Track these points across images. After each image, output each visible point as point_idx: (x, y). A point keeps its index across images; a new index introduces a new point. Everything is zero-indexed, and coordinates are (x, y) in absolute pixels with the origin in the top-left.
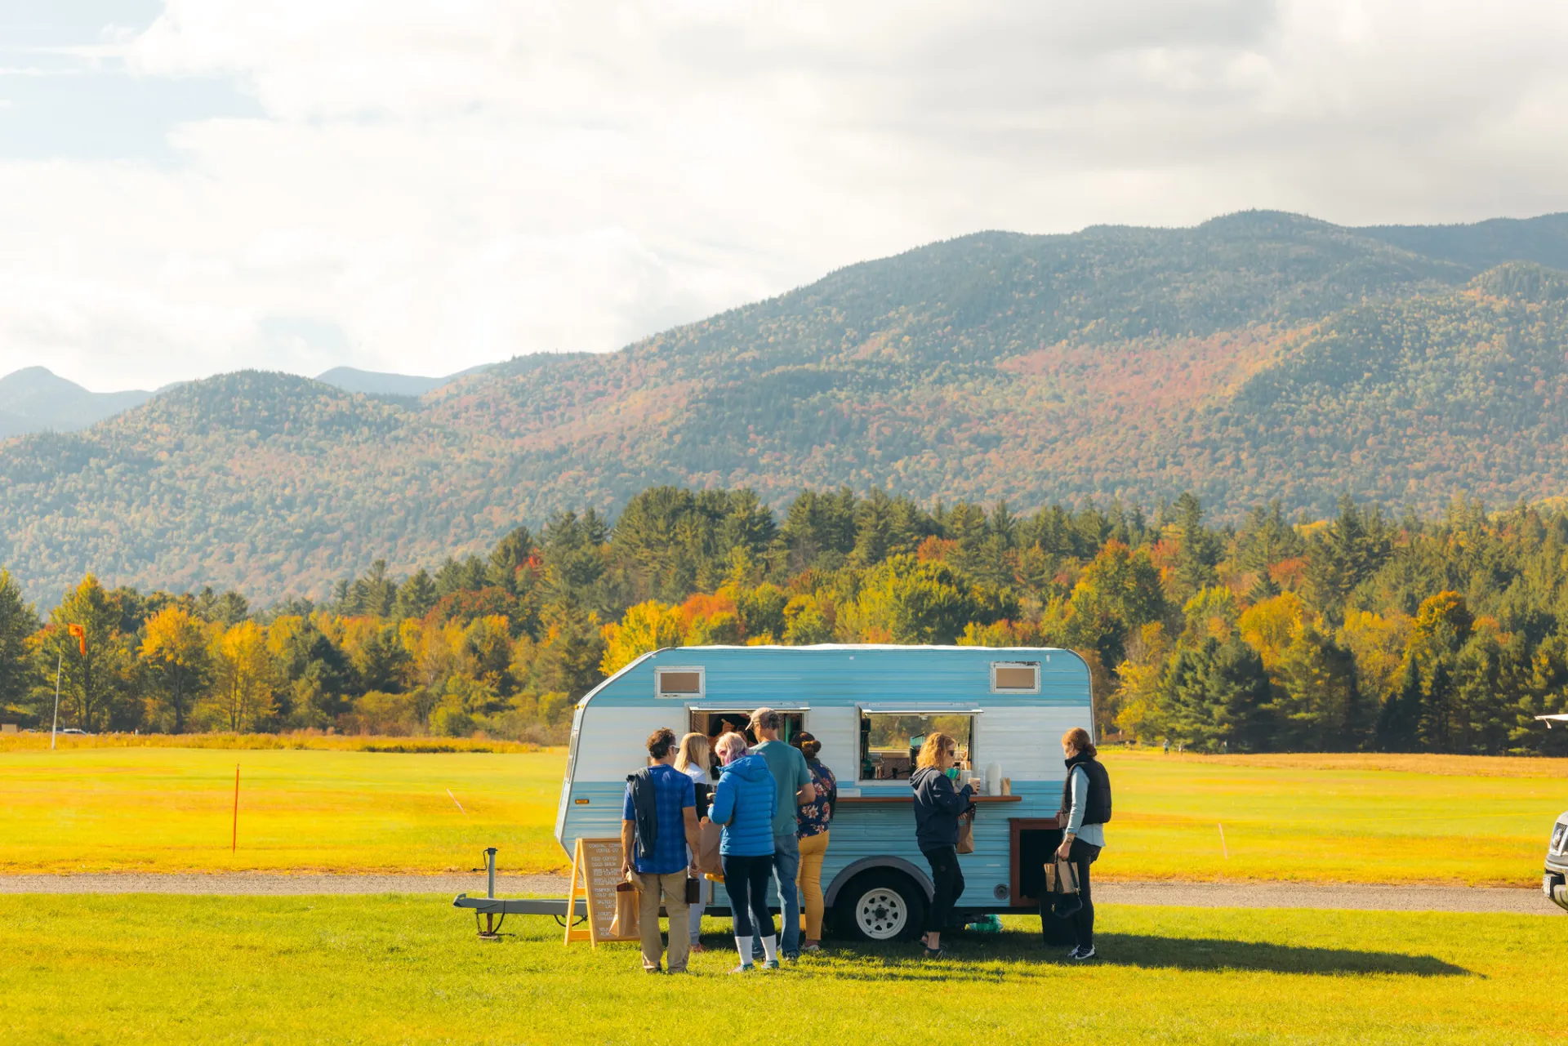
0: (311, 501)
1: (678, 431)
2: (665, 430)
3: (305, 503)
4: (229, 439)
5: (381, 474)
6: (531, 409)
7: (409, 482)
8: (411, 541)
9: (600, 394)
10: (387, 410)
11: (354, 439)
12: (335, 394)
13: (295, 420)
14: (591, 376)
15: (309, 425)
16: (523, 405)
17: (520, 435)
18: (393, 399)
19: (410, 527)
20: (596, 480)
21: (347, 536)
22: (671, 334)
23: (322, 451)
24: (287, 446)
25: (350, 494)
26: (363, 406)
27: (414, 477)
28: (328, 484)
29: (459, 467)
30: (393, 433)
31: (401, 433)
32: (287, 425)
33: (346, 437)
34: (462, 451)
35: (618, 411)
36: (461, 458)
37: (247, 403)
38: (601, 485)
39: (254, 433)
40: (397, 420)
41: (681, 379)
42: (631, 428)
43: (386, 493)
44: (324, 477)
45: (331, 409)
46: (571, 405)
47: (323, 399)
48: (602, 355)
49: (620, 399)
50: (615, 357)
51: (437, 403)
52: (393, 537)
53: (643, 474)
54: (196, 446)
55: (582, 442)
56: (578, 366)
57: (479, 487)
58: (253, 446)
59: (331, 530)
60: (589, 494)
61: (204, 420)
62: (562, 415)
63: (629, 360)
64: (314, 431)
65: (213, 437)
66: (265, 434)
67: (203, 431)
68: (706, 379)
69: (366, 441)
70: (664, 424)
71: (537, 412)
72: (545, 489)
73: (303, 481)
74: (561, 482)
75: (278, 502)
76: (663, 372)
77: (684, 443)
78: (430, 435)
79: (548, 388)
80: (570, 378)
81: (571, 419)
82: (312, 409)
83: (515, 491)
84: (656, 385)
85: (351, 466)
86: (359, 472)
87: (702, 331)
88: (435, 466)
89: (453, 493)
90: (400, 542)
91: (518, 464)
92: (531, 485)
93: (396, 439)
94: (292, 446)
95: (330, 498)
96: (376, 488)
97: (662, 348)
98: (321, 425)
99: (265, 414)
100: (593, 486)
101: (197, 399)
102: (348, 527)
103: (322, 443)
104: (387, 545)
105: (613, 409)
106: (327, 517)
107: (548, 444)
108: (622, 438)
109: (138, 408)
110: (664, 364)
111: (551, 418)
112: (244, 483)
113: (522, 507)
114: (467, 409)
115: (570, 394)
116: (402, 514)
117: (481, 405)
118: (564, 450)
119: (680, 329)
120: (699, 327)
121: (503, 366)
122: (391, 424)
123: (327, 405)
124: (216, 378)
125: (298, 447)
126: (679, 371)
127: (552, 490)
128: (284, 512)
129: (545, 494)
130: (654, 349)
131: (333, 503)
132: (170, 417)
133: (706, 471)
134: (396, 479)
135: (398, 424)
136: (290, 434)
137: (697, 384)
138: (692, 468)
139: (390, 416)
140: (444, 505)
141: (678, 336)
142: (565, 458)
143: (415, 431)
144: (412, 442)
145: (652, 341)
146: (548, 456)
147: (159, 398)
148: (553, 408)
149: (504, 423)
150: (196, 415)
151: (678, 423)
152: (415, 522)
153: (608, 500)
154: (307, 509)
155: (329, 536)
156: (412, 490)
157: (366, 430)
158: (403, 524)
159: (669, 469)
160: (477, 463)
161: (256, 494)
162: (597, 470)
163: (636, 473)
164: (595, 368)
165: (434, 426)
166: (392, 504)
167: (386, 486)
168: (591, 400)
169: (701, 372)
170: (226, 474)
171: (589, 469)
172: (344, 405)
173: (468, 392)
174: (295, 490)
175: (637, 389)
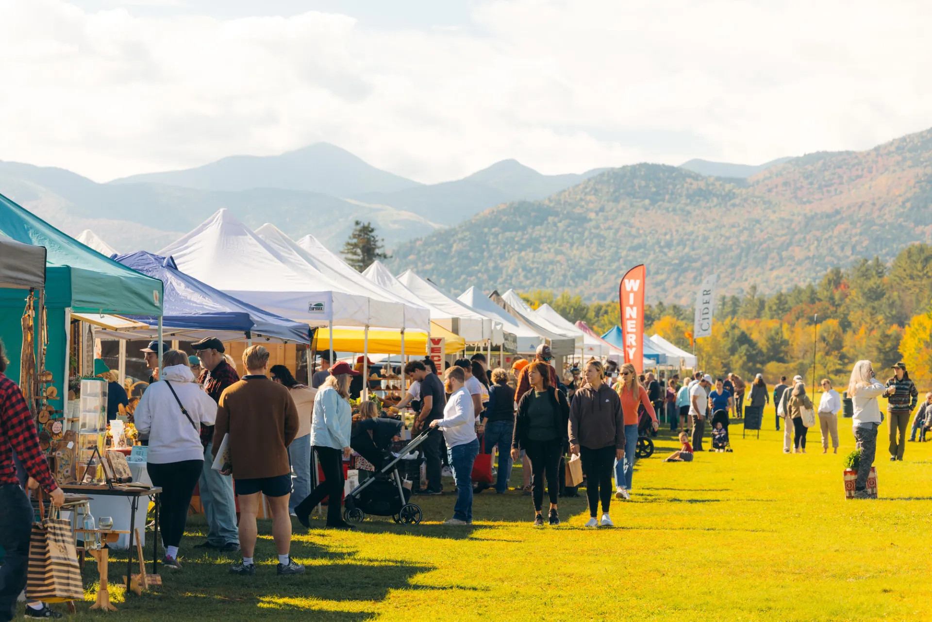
0: (682, 243)
1: (908, 200)
2: (900, 200)
3: (678, 244)
4: (632, 205)
5: (724, 226)
6: (816, 186)
7: (741, 232)
8: (745, 268)
9: (859, 177)
10: (728, 187)
11: (708, 205)
12: (696, 177)
13: (672, 193)
14: (854, 166)
15: (681, 196)
16: (811, 183)
17: (809, 202)
18: (730, 180)
19: (744, 259)
20: (858, 231)
21: (705, 265)
22: (904, 139)
23: (689, 213)
24: (667, 209)
25: (706, 239)
26: (713, 184)
27: (745, 228)
28: (692, 233)
29: (772, 222)
30: (732, 202)
31: (737, 201)
32: (667, 197)
33: (703, 203)
34: (774, 212)
35: (870, 188)
36: (773, 217)
37: (643, 183)
38: (861, 234)
39: (647, 202)
40: (734, 194)
41: (910, 167)
42: (879, 198)
43: (728, 238)
44: (689, 228)
45: (694, 187)
46: (841, 183)
47: (689, 180)
48: (861, 153)
49: (872, 179)
50: (868, 153)
51: (758, 182)
52: (733, 266)
53: (887, 227)
54: (612, 209)
55: (849, 207)
56: (845, 159)
57: (785, 235)
58: (647, 209)
59: (695, 261)
60: (854, 240)
61: (617, 194)
62: (836, 190)
63: (877, 156)
64: (684, 200)
65: (622, 204)
66: (654, 202)
67: (616, 200)
68: (925, 167)
69: (715, 206)
70: (900, 196)
71: (820, 187)
72: (826, 236)
73: (677, 231)
74: (836, 232)
75: (662, 244)
76: (898, 163)
77: (912, 209)
78: (755, 203)
79: (826, 173)
80: (840, 167)
81: (841, 192)
82: (683, 186)
83: (808, 237)
84: (894, 171)
85: (706, 222)
86: (711, 225)
87: (923, 137)
88: (758, 222)
89: (770, 238)
90: (738, 268)
91: (809, 221)
92: (818, 234)
93: (734, 205)
94: (670, 209)
95: (693, 243)
96: (722, 236)
97: (898, 148)
98: (688, 196)
99: (654, 189)
100: (856, 235)
101: (612, 181)
102: (706, 259)
103: (689, 208)
104: (730, 270)
105: (867, 186)
106: (693, 253)
107: (827, 208)
108: (874, 204)
109: (577, 186)
110: (900, 158)
111: (829, 192)
112: (641, 232)
113: (812, 248)
114: (776, 186)
115: (840, 177)
116: (739, 251)
117: (786, 184)
118: (837, 212)
119: (909, 136)
120: (921, 135)
121: (798, 159)
122: (730, 196)
123: (691, 184)
124: (624, 168)
125: (674, 210)
126: (909, 163)
127: (831, 237)
128: (666, 250)
129: (826, 240)
130: (893, 149)
131: (696, 244)
132: (596, 191)
133: (926, 225)
134: (734, 230)
135: (734, 196)
136: (669, 202)
137: (920, 171)
138: (918, 223)
139: (730, 191)
140: (764, 246)
141: (908, 140)
142: (838, 217)
143: (745, 200)
144: (743, 206)
145: (891, 144)
146: (828, 216)
147: (589, 180)
148: (830, 185)
149: (799, 194)
150: (612, 190)
151: (909, 195)
152: (747, 256)
153: (865, 243)
154: (680, 248)
155: (694, 265)
156: (744, 237)
157: (715, 200)
158: (739, 257)
159: (904, 224)
160: (783, 219)
161: (648, 238)
162: (859, 225)
163: (883, 226)
164: (856, 161)
165: (757, 197)
166: (731, 245)
167: (727, 234)
168: (853, 180)
169: (922, 163)
170: (631, 227)
171: (853, 224)
172: (702, 184)
173: (777, 175)
174: (672, 235)
175: (882, 174)
